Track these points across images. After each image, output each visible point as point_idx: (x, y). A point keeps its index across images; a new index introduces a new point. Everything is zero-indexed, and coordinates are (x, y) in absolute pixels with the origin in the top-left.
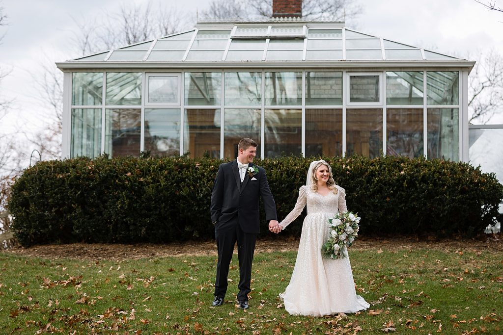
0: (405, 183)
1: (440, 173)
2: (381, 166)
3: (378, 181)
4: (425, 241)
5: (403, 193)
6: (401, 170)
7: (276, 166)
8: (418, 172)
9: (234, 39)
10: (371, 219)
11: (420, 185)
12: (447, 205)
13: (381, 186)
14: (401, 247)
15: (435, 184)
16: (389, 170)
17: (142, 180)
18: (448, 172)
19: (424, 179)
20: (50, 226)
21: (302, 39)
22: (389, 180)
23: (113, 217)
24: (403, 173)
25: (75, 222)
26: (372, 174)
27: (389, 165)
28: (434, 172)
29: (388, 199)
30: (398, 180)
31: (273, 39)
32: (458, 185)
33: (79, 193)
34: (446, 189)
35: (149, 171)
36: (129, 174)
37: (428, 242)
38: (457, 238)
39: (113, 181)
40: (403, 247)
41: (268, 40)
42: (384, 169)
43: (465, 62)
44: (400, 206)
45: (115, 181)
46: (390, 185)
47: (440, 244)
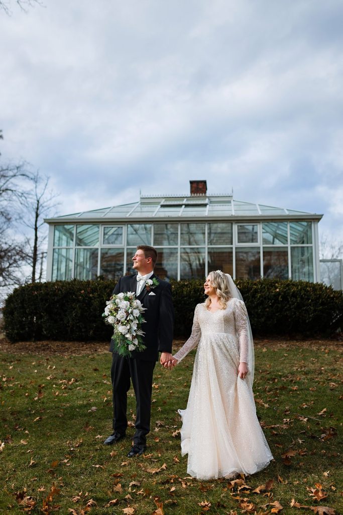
0: (280, 298)
1: (305, 290)
2: (261, 286)
3: (260, 296)
4: (294, 340)
5: (279, 305)
6: (276, 288)
7: (187, 285)
8: (289, 289)
9: (163, 206)
10: (255, 324)
11: (291, 299)
12: (311, 314)
13: (262, 300)
14: (279, 345)
15: (302, 298)
16: (268, 288)
17: (91, 295)
18: (310, 290)
19: (294, 295)
20: (27, 329)
21: (205, 205)
22: (268, 295)
23: (71, 322)
24: (278, 290)
25: (43, 325)
26: (256, 291)
27: (267, 284)
28: (301, 290)
29: (267, 310)
30: (274, 296)
31: (187, 206)
32: (319, 298)
33: (47, 305)
34: (311, 302)
35: (97, 289)
36: (83, 292)
37: (297, 340)
38: (318, 337)
39: (71, 296)
40: (281, 346)
41: (184, 206)
42: (264, 287)
43: (315, 215)
44: (277, 314)
45: (72, 296)
46: (269, 299)
47: (307, 342)
